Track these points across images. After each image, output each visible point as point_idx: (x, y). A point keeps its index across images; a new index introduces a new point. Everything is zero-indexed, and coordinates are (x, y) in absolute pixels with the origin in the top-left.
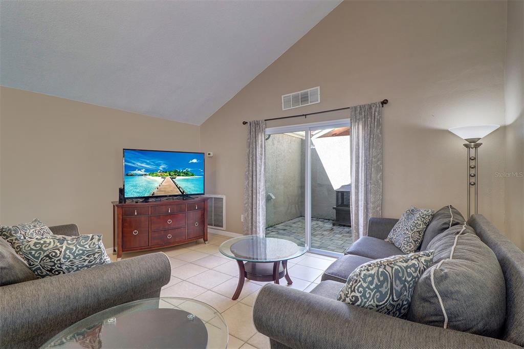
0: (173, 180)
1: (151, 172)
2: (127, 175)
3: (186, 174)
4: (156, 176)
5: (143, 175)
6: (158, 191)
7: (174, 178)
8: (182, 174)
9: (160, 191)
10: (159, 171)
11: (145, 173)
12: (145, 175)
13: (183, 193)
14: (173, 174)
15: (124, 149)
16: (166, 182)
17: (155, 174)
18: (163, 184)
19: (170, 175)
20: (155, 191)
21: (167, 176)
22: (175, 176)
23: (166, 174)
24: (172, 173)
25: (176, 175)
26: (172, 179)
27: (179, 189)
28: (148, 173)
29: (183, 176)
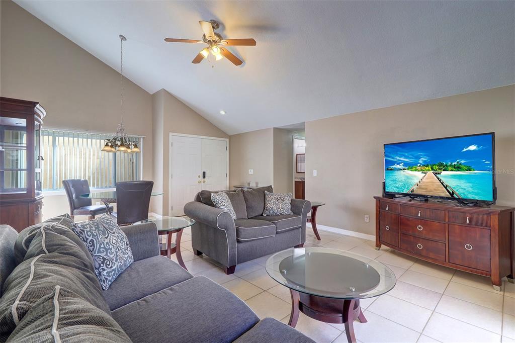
0: (437, 175)
1: (410, 166)
2: (388, 169)
3: (458, 168)
4: (416, 170)
5: (401, 169)
6: (417, 188)
7: (439, 174)
8: (450, 168)
9: (420, 188)
10: (419, 165)
11: (404, 167)
12: (404, 169)
13: (452, 194)
14: (437, 167)
15: (384, 145)
16: (427, 178)
17: (414, 169)
18: (424, 180)
19: (432, 169)
20: (415, 188)
21: (429, 170)
22: (439, 171)
23: (427, 168)
24: (435, 167)
25: (441, 169)
26: (435, 174)
27: (446, 188)
28: (406, 168)
29: (451, 170)
